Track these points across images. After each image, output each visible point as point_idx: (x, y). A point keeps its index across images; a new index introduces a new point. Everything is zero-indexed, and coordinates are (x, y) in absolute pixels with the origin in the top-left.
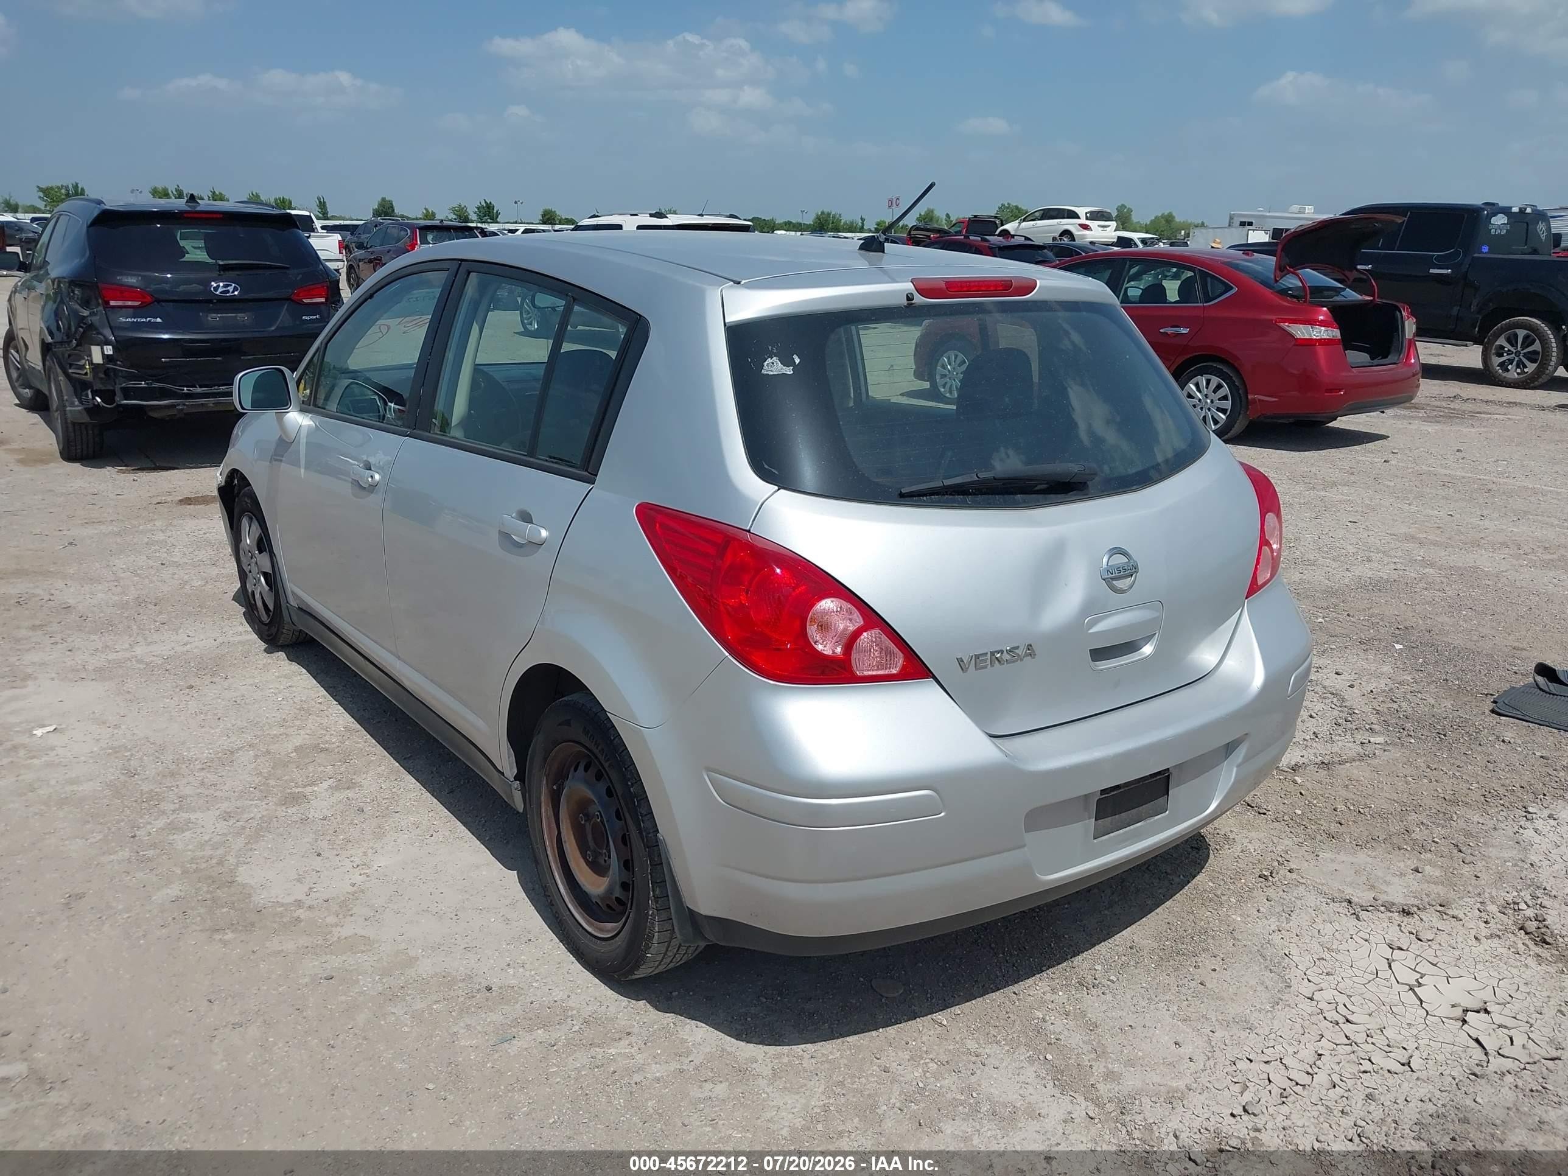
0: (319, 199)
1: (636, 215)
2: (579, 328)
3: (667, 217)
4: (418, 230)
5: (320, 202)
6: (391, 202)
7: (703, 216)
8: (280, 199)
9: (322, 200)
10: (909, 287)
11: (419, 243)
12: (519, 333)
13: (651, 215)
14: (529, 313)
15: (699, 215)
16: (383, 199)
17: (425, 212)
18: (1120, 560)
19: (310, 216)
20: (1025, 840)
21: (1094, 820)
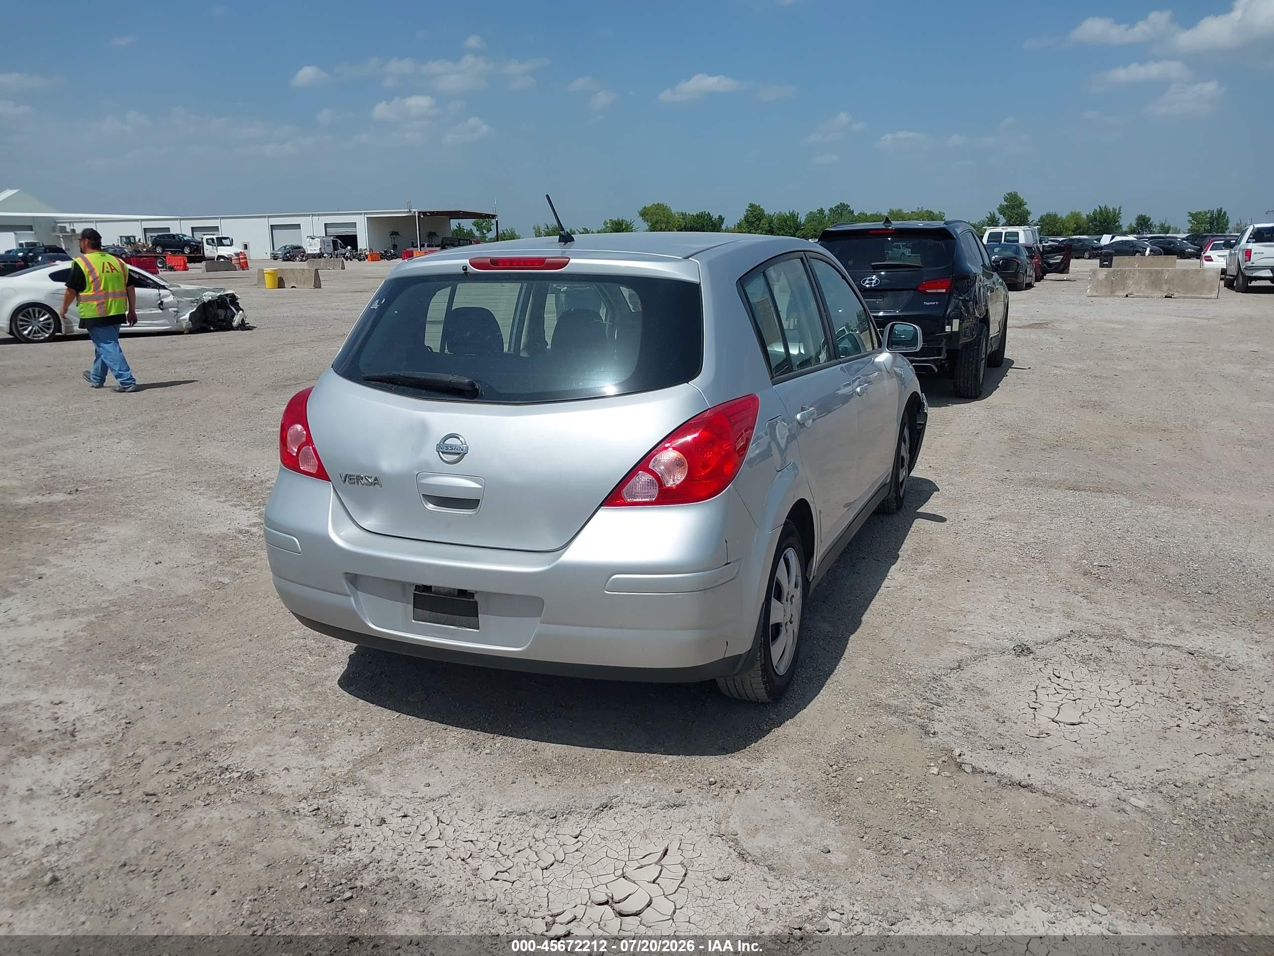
10: (467, 262)
18: (457, 443)
20: (349, 592)
21: (412, 606)
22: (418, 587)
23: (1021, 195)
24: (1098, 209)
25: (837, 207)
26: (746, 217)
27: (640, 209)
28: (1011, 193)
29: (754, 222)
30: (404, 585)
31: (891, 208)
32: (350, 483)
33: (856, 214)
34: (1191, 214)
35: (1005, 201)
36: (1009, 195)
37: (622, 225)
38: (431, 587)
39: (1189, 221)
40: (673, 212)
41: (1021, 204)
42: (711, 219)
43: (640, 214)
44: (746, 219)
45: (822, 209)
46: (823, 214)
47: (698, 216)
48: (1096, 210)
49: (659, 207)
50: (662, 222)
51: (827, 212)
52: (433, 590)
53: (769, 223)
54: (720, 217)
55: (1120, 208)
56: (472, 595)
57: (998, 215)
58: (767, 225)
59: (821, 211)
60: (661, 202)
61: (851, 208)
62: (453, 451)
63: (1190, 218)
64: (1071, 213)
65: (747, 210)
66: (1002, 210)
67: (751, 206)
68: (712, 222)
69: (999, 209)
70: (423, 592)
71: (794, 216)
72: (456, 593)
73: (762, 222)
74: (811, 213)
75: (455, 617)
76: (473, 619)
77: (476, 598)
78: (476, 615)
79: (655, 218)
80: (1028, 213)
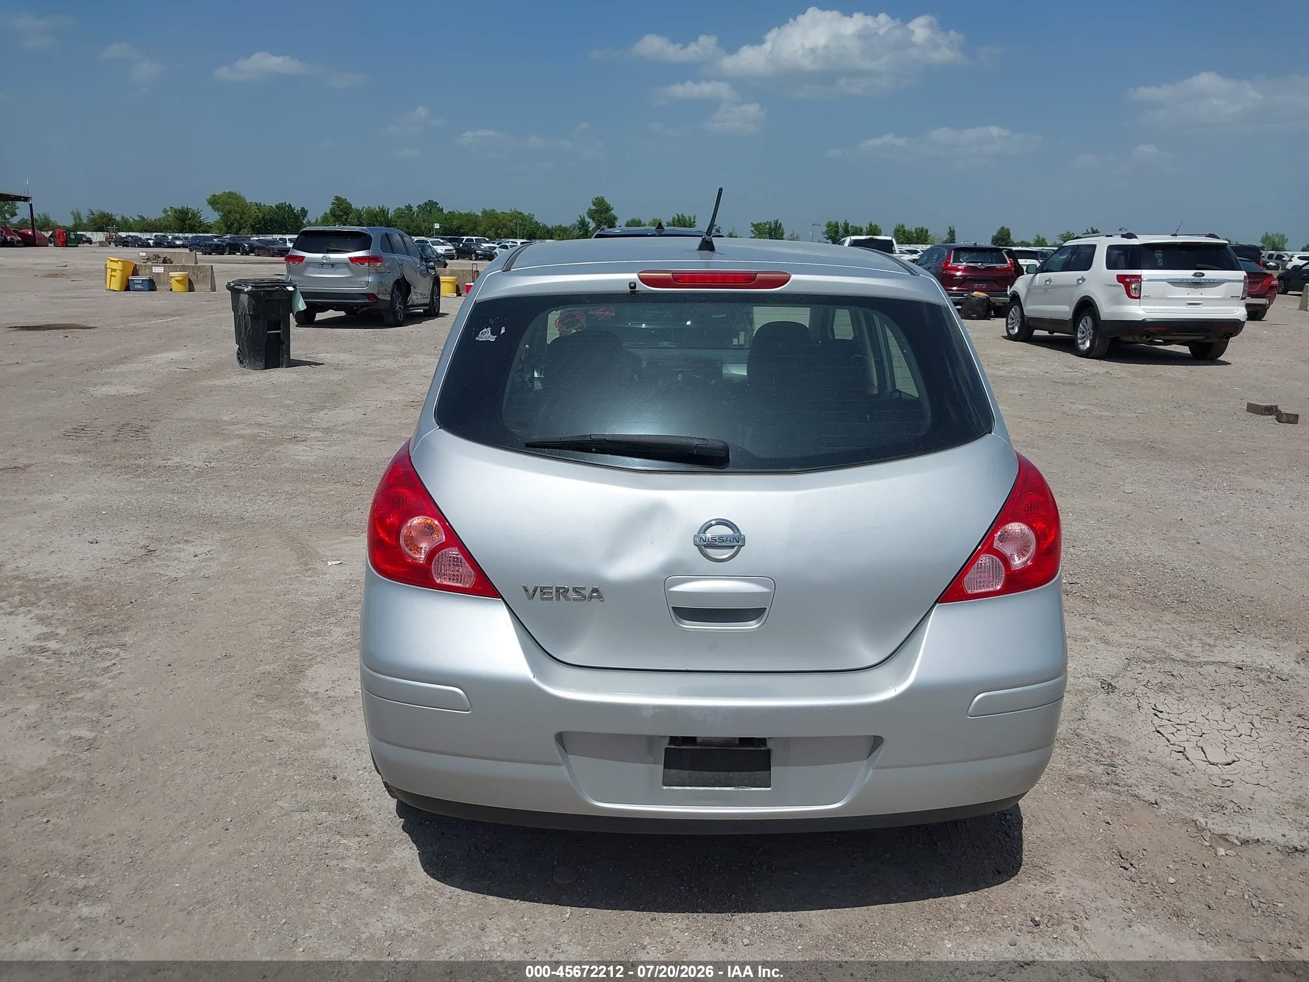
0: (950, 228)
1: (1111, 236)
2: (1056, 334)
3: (1136, 238)
4: (953, 251)
5: (951, 231)
6: (1008, 230)
7: (1176, 235)
8: (919, 229)
9: (952, 229)
10: (634, 276)
11: (951, 261)
12: (1005, 337)
13: (1123, 236)
14: (1013, 319)
15: (1172, 235)
16: (1003, 228)
17: (1036, 238)
18: (726, 531)
19: (891, 241)
20: (560, 760)
21: (663, 767)
22: (673, 740)
23: (608, 200)
24: (676, 217)
25: (426, 204)
26: (332, 210)
27: (209, 197)
28: (598, 198)
29: (342, 216)
30: (651, 740)
31: (485, 208)
32: (542, 599)
33: (445, 212)
34: (753, 225)
35: (594, 205)
36: (596, 199)
37: (187, 214)
38: (694, 738)
39: (752, 231)
40: (248, 202)
41: (608, 209)
42: (292, 211)
43: (209, 203)
44: (332, 211)
45: (410, 205)
46: (411, 211)
47: (277, 207)
48: (674, 218)
49: (231, 195)
50: (236, 213)
51: (415, 209)
52: (699, 741)
53: (358, 218)
54: (303, 209)
55: (694, 217)
56: (763, 741)
57: (587, 219)
58: (356, 220)
59: (409, 208)
60: (232, 190)
61: (440, 206)
62: (724, 544)
63: (753, 229)
64: (653, 220)
65: (333, 204)
66: (591, 214)
67: (337, 199)
68: (294, 213)
69: (588, 214)
70: (682, 745)
71: (384, 212)
72: (737, 742)
73: (351, 216)
74: (398, 209)
75: (731, 774)
76: (760, 774)
77: (770, 745)
78: (769, 769)
79: (227, 208)
80: (616, 218)
